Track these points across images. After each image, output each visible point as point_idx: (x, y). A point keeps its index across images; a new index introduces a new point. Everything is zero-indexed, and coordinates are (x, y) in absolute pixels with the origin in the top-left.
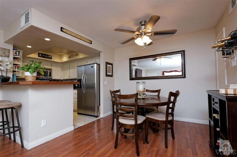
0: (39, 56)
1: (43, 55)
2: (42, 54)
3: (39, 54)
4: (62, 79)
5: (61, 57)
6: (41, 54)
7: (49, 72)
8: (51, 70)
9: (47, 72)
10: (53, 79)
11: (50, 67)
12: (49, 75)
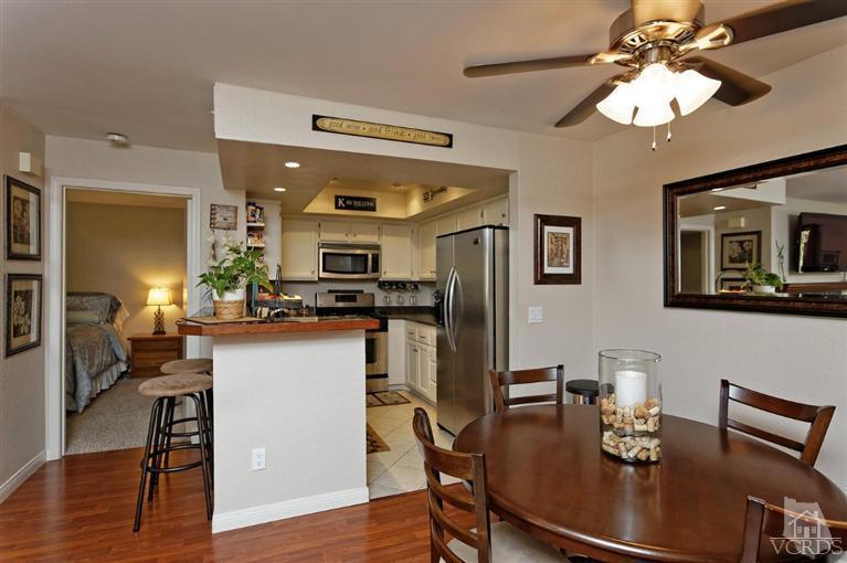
0: (337, 207)
2: (346, 198)
3: (337, 198)
4: (418, 279)
5: (405, 198)
6: (341, 197)
7: (370, 256)
8: (378, 247)
9: (366, 256)
10: (384, 282)
11: (377, 238)
12: (372, 268)
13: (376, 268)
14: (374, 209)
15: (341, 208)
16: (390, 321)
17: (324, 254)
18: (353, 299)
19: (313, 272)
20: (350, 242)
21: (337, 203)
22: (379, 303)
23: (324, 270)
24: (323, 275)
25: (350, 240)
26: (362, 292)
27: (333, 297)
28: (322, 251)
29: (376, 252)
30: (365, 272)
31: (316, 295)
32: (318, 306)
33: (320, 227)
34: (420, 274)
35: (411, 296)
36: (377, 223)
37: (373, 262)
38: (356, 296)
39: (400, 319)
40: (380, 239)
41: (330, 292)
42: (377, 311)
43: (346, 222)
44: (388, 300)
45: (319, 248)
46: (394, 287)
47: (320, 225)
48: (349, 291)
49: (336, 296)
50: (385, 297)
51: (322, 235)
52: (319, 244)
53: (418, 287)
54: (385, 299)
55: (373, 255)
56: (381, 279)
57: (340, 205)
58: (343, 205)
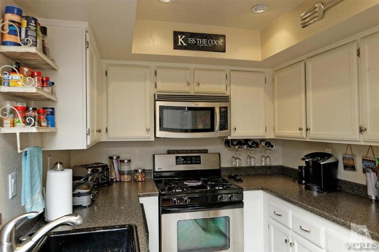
0: (176, 47)
1: (192, 41)
2: (189, 35)
3: (176, 34)
4: (272, 137)
6: (182, 33)
7: (217, 111)
8: (226, 99)
9: (212, 110)
10: (233, 140)
11: (224, 87)
12: (220, 125)
13: (224, 126)
14: (224, 51)
15: (182, 48)
16: (244, 192)
17: (161, 108)
18: (197, 160)
19: (148, 130)
20: (192, 93)
21: (176, 41)
22: (228, 160)
23: (162, 129)
24: (160, 134)
25: (192, 90)
26: (206, 151)
27: (172, 158)
28: (159, 104)
29: (223, 105)
30: (212, 129)
31: (154, 156)
32: (156, 170)
33: (156, 75)
34: (277, 131)
35: (264, 156)
36: (223, 70)
37: (221, 117)
38: (200, 156)
39: (258, 189)
40: (228, 88)
41: (169, 152)
42: (224, 174)
43: (189, 69)
44: (237, 161)
45: (155, 101)
46: (245, 147)
47: (156, 72)
48: (191, 151)
49: (177, 158)
50: (233, 157)
51: (159, 84)
52: (155, 95)
53: (272, 146)
54: (233, 160)
55: (220, 108)
56: (229, 138)
57: (180, 44)
58: (184, 44)
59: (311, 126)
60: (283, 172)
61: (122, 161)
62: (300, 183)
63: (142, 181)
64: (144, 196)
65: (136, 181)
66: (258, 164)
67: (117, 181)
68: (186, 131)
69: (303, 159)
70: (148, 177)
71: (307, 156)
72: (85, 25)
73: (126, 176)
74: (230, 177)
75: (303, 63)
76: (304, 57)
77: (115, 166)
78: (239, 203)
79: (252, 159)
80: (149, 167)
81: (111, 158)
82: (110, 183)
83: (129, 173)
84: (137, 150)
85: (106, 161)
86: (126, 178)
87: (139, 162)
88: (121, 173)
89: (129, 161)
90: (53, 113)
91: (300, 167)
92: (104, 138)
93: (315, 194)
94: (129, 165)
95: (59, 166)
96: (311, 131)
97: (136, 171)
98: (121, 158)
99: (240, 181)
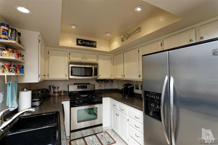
0: (78, 44)
1: (84, 43)
2: (82, 40)
3: (78, 40)
4: (113, 78)
6: (80, 40)
7: (93, 69)
8: (97, 64)
9: (91, 68)
10: (99, 80)
11: (96, 60)
12: (94, 74)
13: (96, 74)
14: (96, 47)
15: (80, 45)
16: (103, 98)
17: (72, 67)
18: (86, 87)
19: (66, 76)
21: (77, 42)
22: (98, 87)
23: (72, 74)
24: (71, 77)
25: (84, 61)
26: (89, 84)
27: (76, 86)
28: (71, 65)
29: (96, 66)
30: (91, 75)
31: (68, 86)
32: (70, 91)
33: (70, 54)
34: (115, 76)
35: (110, 85)
36: (96, 54)
37: (95, 71)
38: (87, 86)
39: (108, 97)
40: (98, 61)
41: (75, 84)
42: (96, 92)
43: (83, 53)
44: (101, 87)
45: (69, 64)
46: (104, 82)
47: (70, 53)
48: (84, 84)
49: (78, 86)
50: (99, 86)
51: (71, 58)
52: (69, 62)
53: (113, 82)
54: (99, 87)
55: (95, 68)
56: (98, 79)
57: (79, 43)
58: (81, 44)
59: (125, 75)
60: (117, 91)
61: (55, 88)
62: (122, 94)
63: (63, 95)
64: (64, 101)
65: (61, 96)
66: (108, 88)
67: (52, 96)
68: (83, 76)
69: (123, 86)
70: (66, 94)
71: (124, 85)
72: (39, 33)
73: (56, 94)
74: (98, 93)
75: (123, 53)
76: (123, 51)
77: (52, 90)
78: (101, 102)
79: (106, 87)
80: (67, 90)
81: (50, 87)
82: (50, 96)
83: (58, 92)
84: (61, 83)
85: (47, 88)
86: (57, 94)
87: (62, 88)
88: (54, 92)
89: (58, 88)
90: (23, 67)
91: (122, 89)
92: (47, 78)
93: (127, 98)
94: (58, 89)
95: (25, 89)
96: (125, 77)
97: (61, 92)
98: (55, 87)
99: (102, 94)
